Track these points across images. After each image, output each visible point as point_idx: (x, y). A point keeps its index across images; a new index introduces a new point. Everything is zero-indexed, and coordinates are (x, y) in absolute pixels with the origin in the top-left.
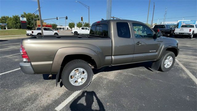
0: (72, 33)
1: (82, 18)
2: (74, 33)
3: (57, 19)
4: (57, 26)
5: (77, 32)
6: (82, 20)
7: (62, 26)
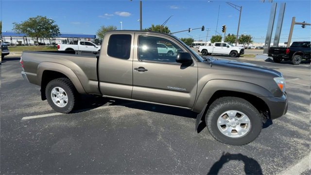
0: (199, 51)
1: (224, 27)
2: (201, 52)
3: (189, 31)
4: (193, 41)
5: (206, 50)
6: (223, 31)
7: (202, 41)
